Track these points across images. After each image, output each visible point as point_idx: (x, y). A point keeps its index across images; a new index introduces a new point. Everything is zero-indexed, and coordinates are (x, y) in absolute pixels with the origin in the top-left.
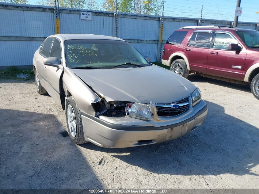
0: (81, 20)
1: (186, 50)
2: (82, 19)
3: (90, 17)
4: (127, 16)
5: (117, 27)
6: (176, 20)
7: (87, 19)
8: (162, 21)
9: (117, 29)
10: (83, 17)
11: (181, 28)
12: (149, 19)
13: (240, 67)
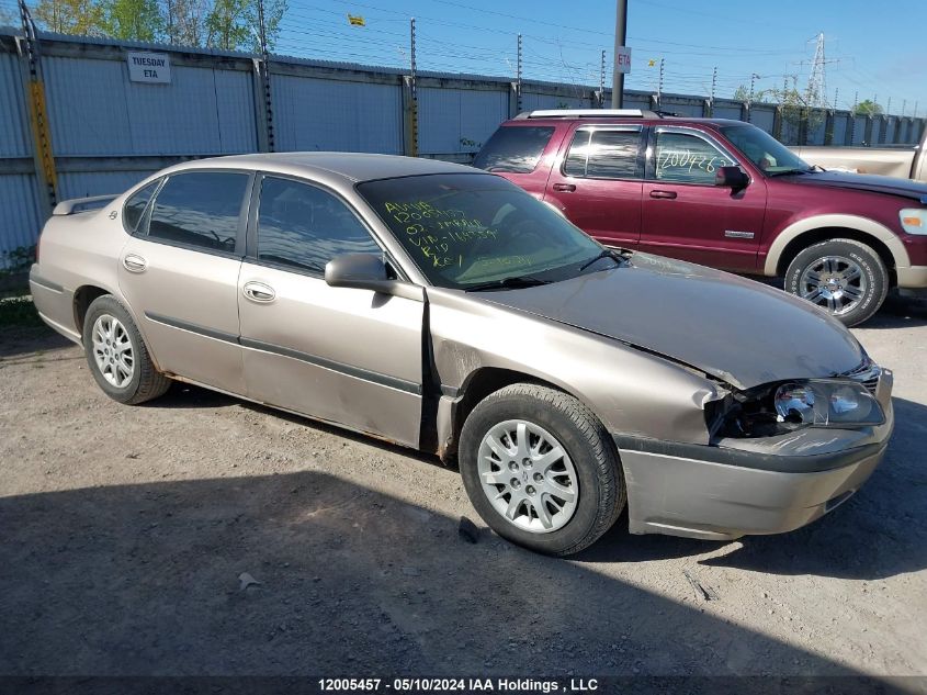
0: (128, 85)
1: (558, 188)
2: (133, 78)
3: (164, 73)
4: (299, 71)
5: (270, 111)
6: (450, 85)
7: (155, 80)
8: (412, 86)
9: (270, 120)
10: (137, 72)
11: (523, 116)
12: (368, 79)
13: (751, 235)
